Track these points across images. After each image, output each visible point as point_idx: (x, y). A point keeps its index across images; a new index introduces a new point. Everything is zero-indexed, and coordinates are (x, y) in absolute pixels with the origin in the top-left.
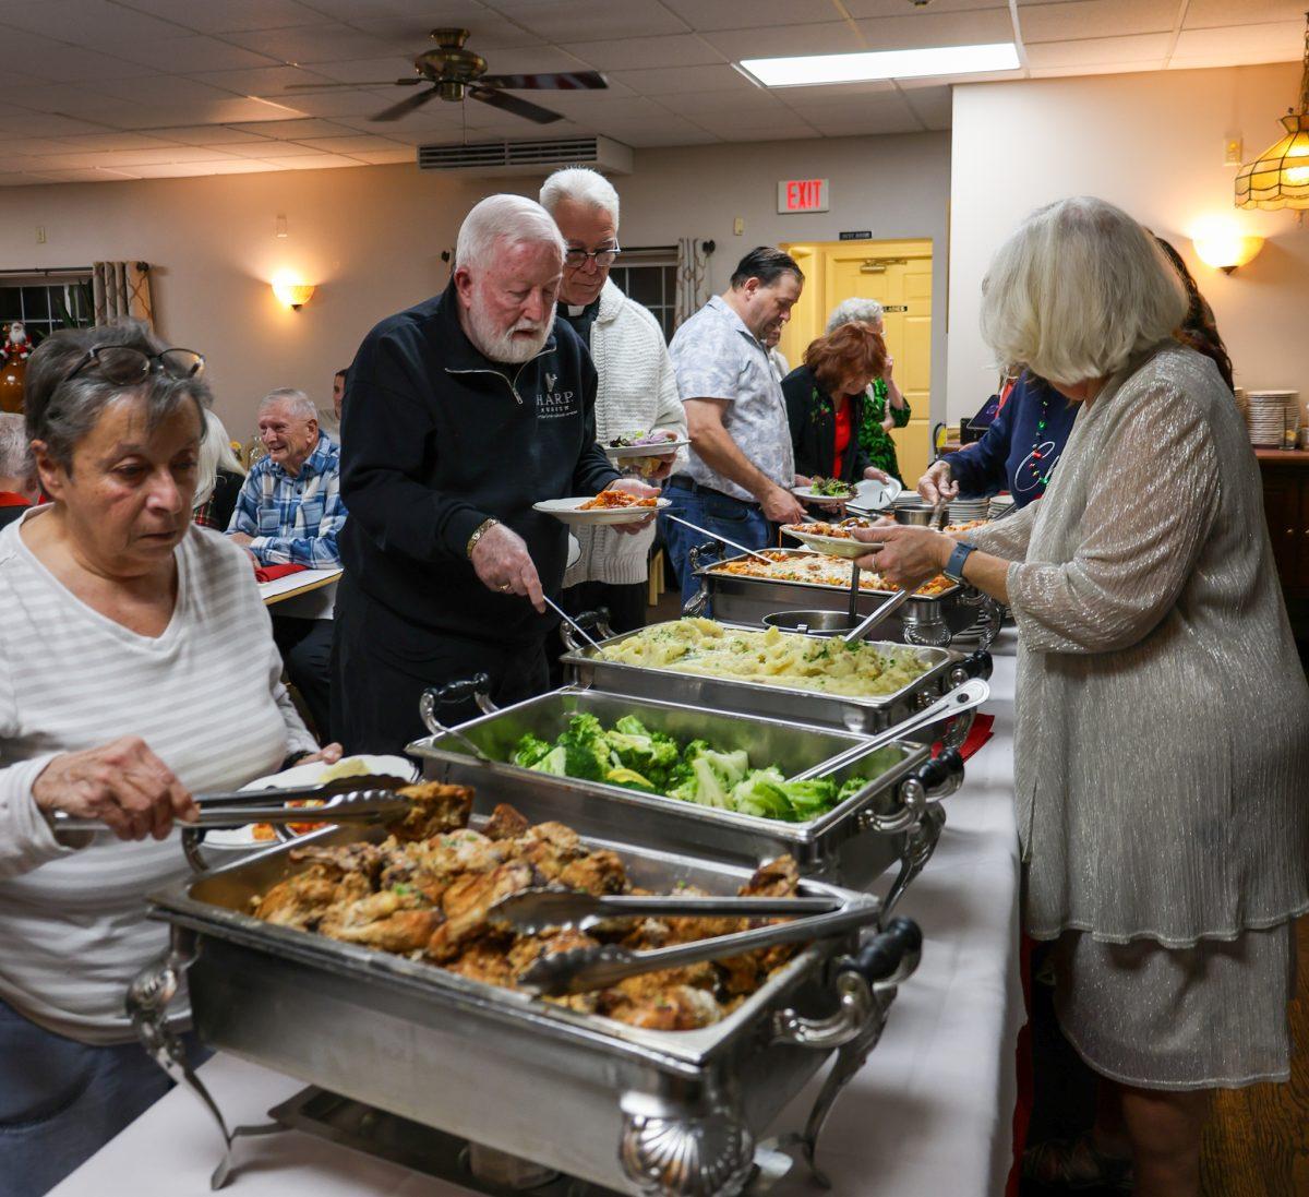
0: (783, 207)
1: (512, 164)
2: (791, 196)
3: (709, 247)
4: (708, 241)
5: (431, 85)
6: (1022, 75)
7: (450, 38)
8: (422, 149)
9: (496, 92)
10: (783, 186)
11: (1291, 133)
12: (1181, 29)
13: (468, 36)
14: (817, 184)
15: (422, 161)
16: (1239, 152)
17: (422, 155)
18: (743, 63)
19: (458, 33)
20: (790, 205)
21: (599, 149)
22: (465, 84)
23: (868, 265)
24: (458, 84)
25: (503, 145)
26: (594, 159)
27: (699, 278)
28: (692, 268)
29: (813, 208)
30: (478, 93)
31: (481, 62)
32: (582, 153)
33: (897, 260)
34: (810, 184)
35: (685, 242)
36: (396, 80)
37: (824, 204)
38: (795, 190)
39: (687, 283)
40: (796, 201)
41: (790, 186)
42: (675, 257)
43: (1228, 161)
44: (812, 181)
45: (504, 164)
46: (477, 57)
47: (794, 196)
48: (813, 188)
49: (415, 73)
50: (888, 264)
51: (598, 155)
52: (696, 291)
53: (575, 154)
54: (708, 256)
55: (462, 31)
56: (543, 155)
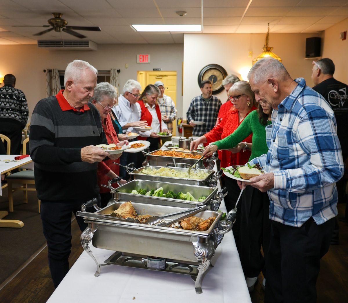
0: (138, 61)
1: (65, 47)
2: (140, 59)
3: (119, 71)
4: (118, 70)
5: (52, 27)
6: (201, 32)
7: (57, 15)
8: (38, 41)
9: (69, 30)
10: (138, 56)
11: (265, 51)
12: (240, 25)
13: (62, 15)
14: (147, 56)
15: (38, 45)
16: (252, 54)
17: (38, 43)
18: (133, 25)
19: (60, 14)
20: (140, 61)
21: (89, 44)
22: (62, 28)
23: (157, 77)
24: (60, 27)
25: (62, 41)
26: (88, 47)
27: (116, 79)
28: (114, 77)
29: (146, 62)
30: (65, 30)
31: (66, 22)
32: (85, 45)
33: (165, 76)
34: (145, 56)
35: (112, 70)
36: (43, 25)
37: (149, 61)
38: (141, 57)
39: (113, 80)
40: (142, 60)
41: (140, 56)
42: (110, 73)
43: (249, 56)
44: (146, 55)
45: (62, 47)
46: (65, 21)
47: (141, 59)
48: (146, 57)
49: (47, 24)
50: (163, 76)
52: (115, 83)
53: (83, 45)
54: (118, 73)
55: (61, 13)
56: (74, 45)
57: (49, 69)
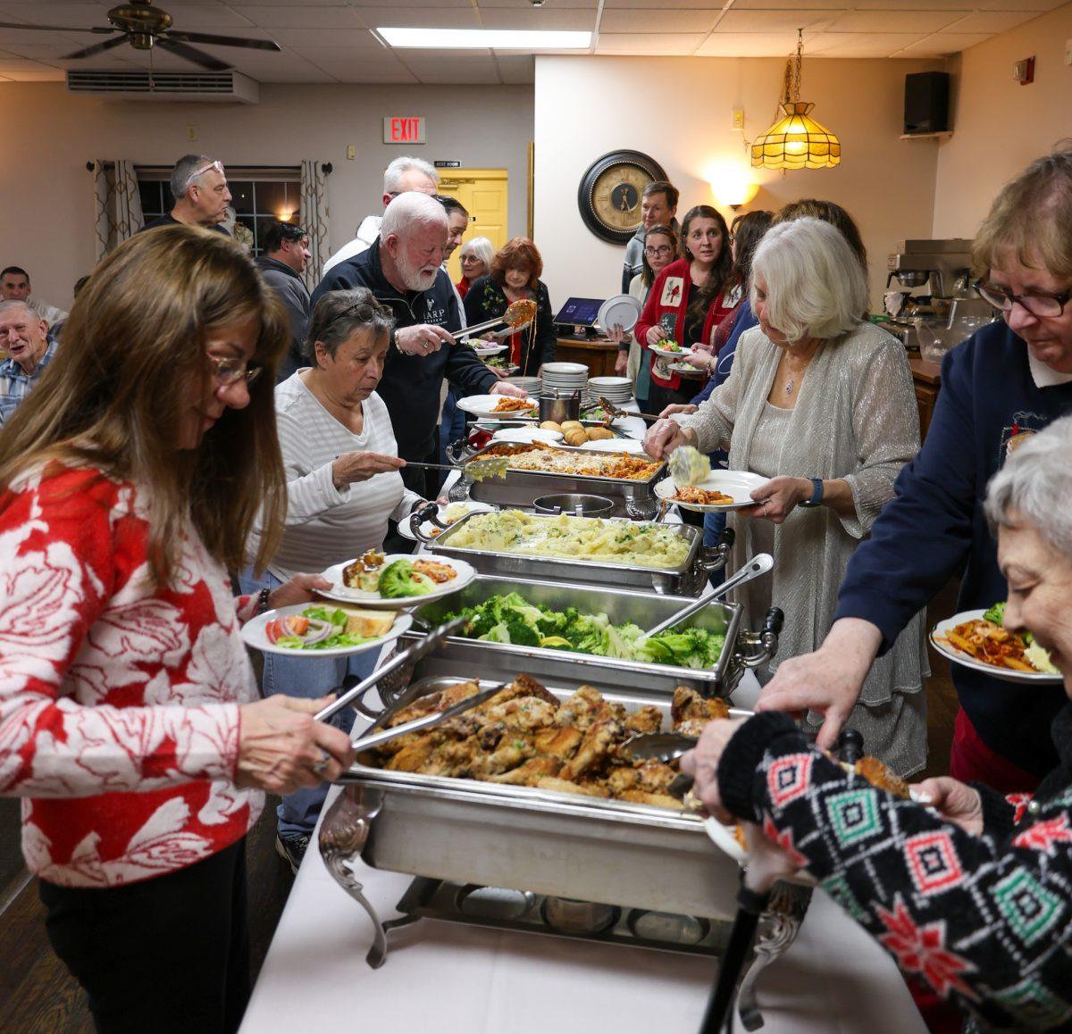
0: (388, 138)
1: (155, 91)
2: (394, 129)
3: (327, 169)
4: (327, 164)
5: (123, 34)
6: (587, 52)
8: (69, 72)
9: (174, 42)
10: (388, 121)
11: (789, 115)
12: (712, 31)
14: (416, 121)
15: (70, 84)
16: (742, 121)
17: (70, 78)
18: (379, 30)
20: (394, 138)
21: (234, 83)
22: (153, 36)
23: (444, 183)
24: (148, 34)
25: (148, 74)
26: (232, 91)
27: (320, 194)
28: (314, 186)
29: (413, 141)
30: (164, 43)
31: (168, 18)
32: (219, 86)
33: (468, 181)
34: (410, 121)
35: (308, 163)
36: (90, 28)
37: (422, 138)
38: (399, 125)
39: (309, 197)
40: (398, 134)
41: (394, 121)
42: (299, 175)
43: (735, 127)
44: (412, 118)
45: (148, 91)
46: (165, 13)
47: (397, 130)
48: (413, 124)
49: (106, 23)
50: (460, 183)
51: (234, 88)
52: (317, 204)
53: (214, 86)
54: (326, 175)
56: (185, 85)
57: (104, 161)
